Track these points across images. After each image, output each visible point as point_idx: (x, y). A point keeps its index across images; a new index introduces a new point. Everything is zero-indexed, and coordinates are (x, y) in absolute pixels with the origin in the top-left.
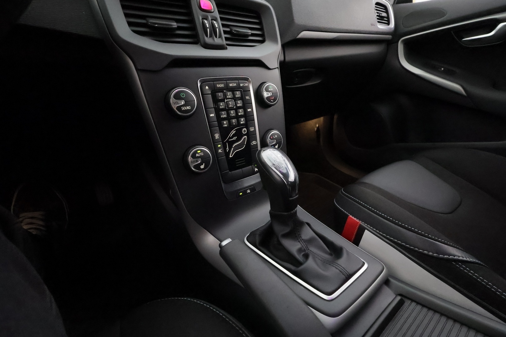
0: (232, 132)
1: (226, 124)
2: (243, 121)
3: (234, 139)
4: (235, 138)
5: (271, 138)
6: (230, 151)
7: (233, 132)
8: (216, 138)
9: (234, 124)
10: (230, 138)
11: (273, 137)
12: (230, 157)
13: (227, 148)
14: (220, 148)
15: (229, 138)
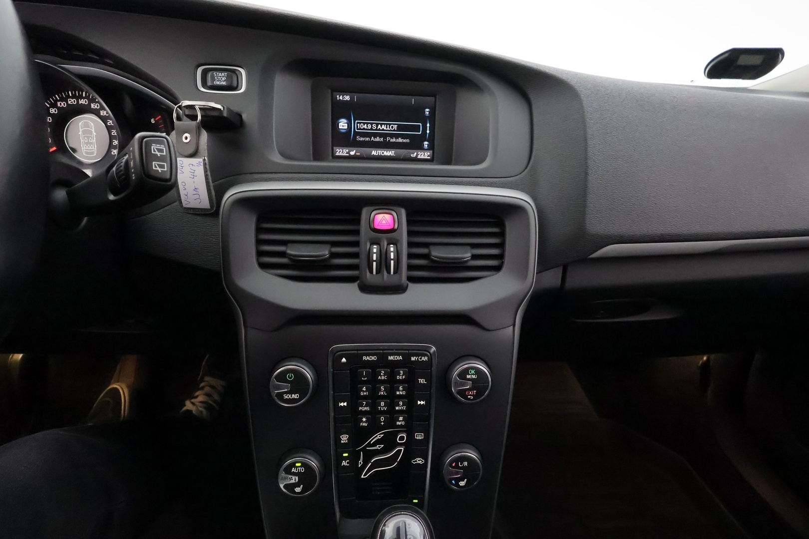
0: (377, 436)
1: (365, 422)
2: (402, 421)
3: (377, 447)
4: (379, 447)
5: (454, 465)
6: (364, 466)
7: (379, 436)
8: (342, 442)
9: (382, 423)
10: (369, 445)
11: (457, 464)
12: (362, 477)
13: (361, 461)
14: (345, 458)
15: (367, 446)
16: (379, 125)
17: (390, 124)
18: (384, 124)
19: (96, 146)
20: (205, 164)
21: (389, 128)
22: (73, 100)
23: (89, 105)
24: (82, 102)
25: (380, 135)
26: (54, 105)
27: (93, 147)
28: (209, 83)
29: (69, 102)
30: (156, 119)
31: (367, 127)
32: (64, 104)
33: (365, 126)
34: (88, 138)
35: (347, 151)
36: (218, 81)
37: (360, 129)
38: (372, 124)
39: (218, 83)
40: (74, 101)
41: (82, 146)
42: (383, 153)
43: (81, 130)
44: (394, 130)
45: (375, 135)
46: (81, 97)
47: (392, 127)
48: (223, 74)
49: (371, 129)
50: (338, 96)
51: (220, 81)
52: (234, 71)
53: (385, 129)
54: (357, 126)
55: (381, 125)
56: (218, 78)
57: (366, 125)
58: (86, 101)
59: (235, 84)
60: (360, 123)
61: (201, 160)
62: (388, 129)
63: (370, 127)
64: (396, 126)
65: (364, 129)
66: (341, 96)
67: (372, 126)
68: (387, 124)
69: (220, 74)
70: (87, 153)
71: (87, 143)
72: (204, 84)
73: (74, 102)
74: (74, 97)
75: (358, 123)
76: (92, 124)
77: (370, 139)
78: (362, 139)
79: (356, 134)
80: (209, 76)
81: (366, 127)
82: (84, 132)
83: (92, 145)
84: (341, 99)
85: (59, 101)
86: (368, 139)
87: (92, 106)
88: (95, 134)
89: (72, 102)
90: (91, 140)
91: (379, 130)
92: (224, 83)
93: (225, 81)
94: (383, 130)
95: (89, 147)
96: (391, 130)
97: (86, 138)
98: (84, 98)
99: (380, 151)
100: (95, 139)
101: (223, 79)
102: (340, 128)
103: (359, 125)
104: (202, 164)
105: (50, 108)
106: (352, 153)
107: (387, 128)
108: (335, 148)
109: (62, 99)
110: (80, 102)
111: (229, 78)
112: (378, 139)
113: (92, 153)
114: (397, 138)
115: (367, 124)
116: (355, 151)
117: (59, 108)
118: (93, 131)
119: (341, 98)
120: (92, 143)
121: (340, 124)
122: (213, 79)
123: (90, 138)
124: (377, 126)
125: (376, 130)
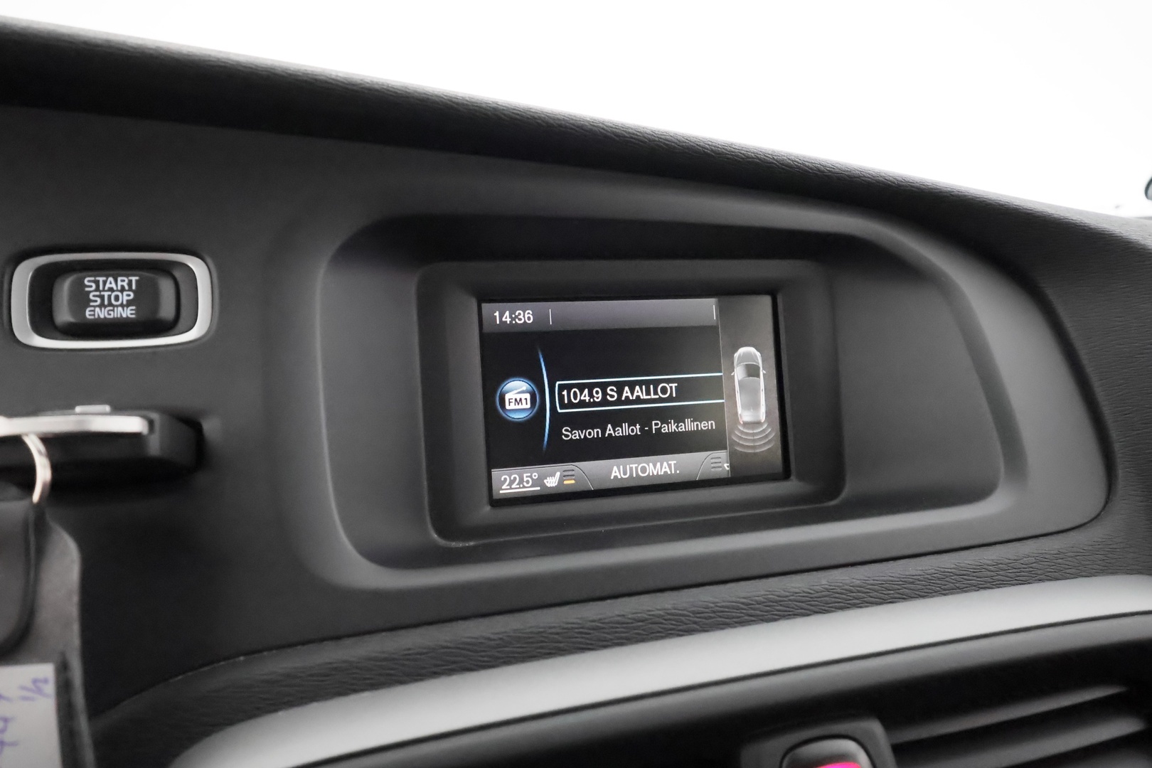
16: (627, 388)
17: (656, 383)
18: (640, 383)
20: (64, 687)
21: (656, 393)
25: (631, 417)
28: (64, 315)
31: (591, 395)
33: (585, 396)
35: (535, 476)
36: (102, 305)
37: (571, 405)
38: (603, 386)
39: (102, 314)
42: (644, 470)
44: (670, 399)
45: (617, 419)
47: (664, 390)
48: (123, 281)
49: (605, 402)
50: (497, 314)
51: (110, 304)
52: (165, 269)
53: (644, 397)
54: (561, 397)
55: (632, 386)
56: (102, 297)
57: (586, 391)
59: (167, 310)
60: (569, 387)
61: (46, 671)
62: (653, 396)
63: (600, 395)
64: (674, 385)
65: (582, 404)
66: (507, 313)
67: (605, 394)
68: (647, 383)
69: (110, 282)
72: (43, 319)
75: (562, 388)
77: (604, 432)
78: (577, 435)
79: (557, 421)
80: (64, 288)
81: (587, 399)
84: (508, 320)
86: (595, 433)
91: (628, 401)
92: (128, 313)
93: (129, 303)
94: (638, 401)
96: (661, 400)
99: (634, 466)
101: (125, 298)
102: (508, 407)
103: (565, 393)
104: (50, 689)
106: (551, 482)
107: (648, 393)
108: (495, 473)
111: (145, 296)
112: (625, 430)
114: (679, 420)
115: (591, 387)
116: (558, 474)
119: (507, 318)
121: (507, 397)
122: (81, 300)
124: (620, 392)
125: (619, 402)
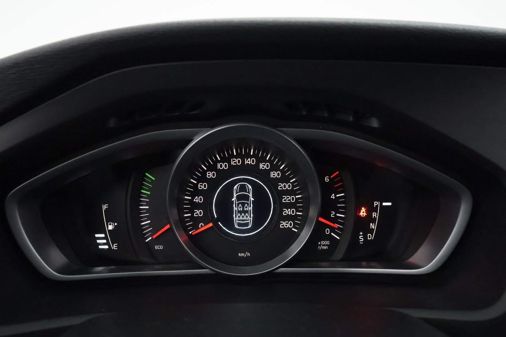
19: (252, 215)
22: (237, 161)
23: (257, 165)
24: (249, 161)
26: (212, 168)
27: (249, 217)
29: (232, 163)
30: (331, 177)
32: (226, 166)
34: (243, 204)
40: (239, 161)
41: (234, 216)
43: (235, 195)
46: (248, 156)
58: (253, 160)
70: (239, 225)
71: (240, 212)
73: (239, 163)
74: (238, 156)
76: (250, 187)
82: (238, 198)
83: (247, 214)
85: (219, 162)
87: (261, 166)
88: (252, 199)
89: (236, 163)
90: (246, 207)
95: (243, 217)
97: (240, 205)
98: (251, 157)
100: (252, 205)
105: (207, 171)
109: (223, 160)
110: (246, 162)
113: (247, 224)
117: (218, 171)
118: (251, 195)
120: (247, 212)
123: (246, 205)
